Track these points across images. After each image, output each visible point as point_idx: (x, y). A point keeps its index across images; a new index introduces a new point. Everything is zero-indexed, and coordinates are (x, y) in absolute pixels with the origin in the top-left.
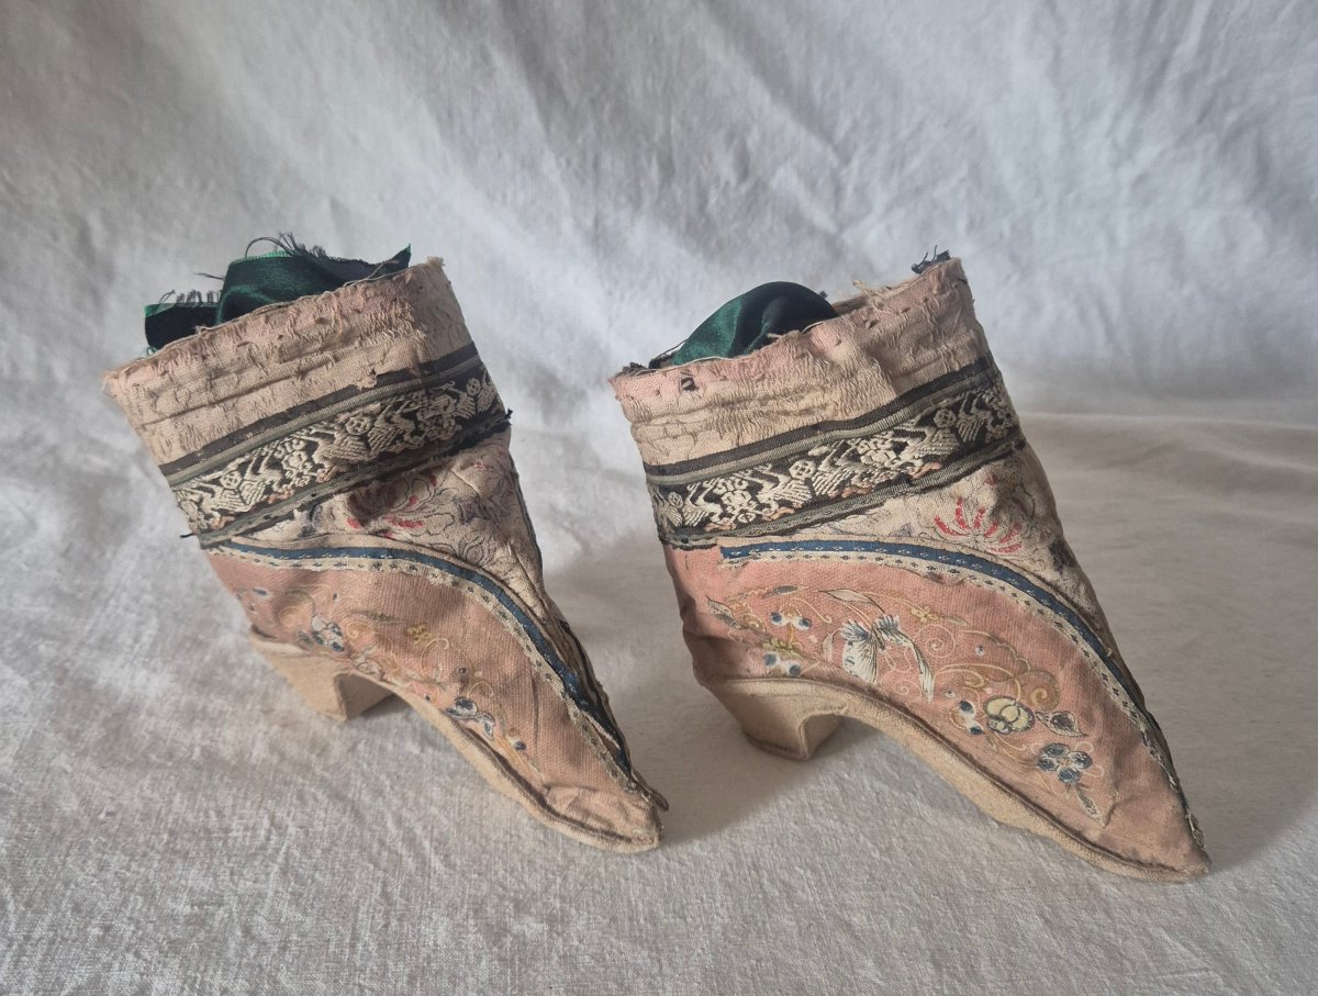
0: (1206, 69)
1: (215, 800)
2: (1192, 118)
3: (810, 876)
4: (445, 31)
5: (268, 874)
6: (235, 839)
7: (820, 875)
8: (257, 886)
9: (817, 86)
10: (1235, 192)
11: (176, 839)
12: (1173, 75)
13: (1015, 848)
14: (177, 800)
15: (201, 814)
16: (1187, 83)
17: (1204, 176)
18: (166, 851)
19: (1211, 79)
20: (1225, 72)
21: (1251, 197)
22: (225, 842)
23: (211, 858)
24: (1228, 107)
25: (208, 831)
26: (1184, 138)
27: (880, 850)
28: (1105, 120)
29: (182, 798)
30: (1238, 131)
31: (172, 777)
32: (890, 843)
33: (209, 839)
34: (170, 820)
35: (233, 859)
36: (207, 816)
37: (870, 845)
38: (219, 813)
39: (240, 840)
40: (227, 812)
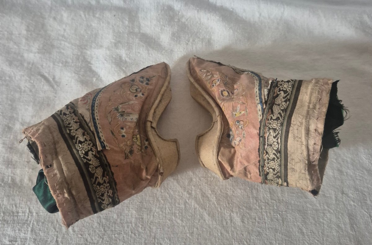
1: (15, 201)
3: (168, 242)
5: (28, 231)
6: (20, 216)
7: (171, 242)
8: (25, 235)
11: (5, 216)
13: (227, 235)
14: (5, 200)
15: (11, 206)
18: (2, 220)
22: (17, 217)
23: (14, 224)
25: (13, 213)
27: (190, 233)
29: (6, 199)
31: (3, 191)
32: (193, 230)
33: (13, 216)
34: (3, 208)
35: (19, 224)
36: (13, 207)
37: (188, 231)
38: (16, 206)
39: (21, 217)
40: (18, 206)
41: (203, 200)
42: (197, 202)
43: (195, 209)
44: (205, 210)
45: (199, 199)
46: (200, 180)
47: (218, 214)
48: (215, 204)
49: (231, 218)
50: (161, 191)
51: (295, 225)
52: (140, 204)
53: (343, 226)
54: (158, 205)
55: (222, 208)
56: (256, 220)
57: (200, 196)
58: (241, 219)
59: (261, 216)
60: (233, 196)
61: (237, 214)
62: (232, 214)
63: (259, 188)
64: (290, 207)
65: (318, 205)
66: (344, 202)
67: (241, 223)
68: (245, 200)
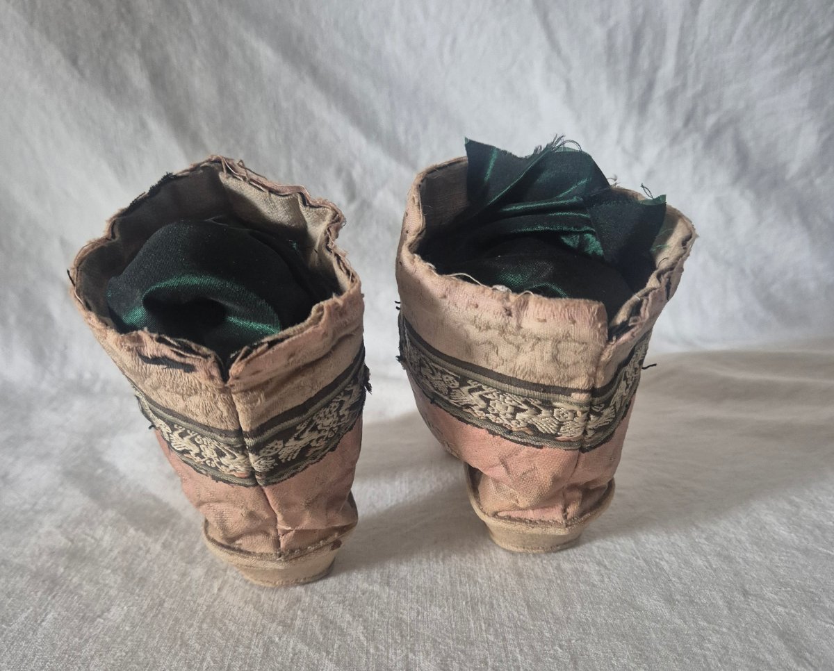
0: (684, 85)
2: (678, 123)
10: (723, 177)
12: (659, 92)
16: (671, 98)
17: (695, 168)
19: (690, 93)
20: (700, 87)
21: (736, 179)
24: (707, 112)
26: (675, 139)
28: (613, 132)
30: (718, 131)
41: (325, 635)
42: (304, 641)
43: (294, 655)
44: (328, 653)
45: (313, 633)
46: (325, 599)
47: (368, 659)
48: (359, 641)
49: (407, 664)
50: (200, 628)
51: (613, 665)
52: (125, 657)
53: (769, 657)
54: (182, 654)
55: (380, 646)
56: (486, 664)
57: (317, 628)
58: (438, 664)
59: (503, 655)
60: (418, 621)
61: (428, 654)
62: (411, 655)
63: (495, 602)
64: (593, 630)
65: (678, 621)
66: (756, 610)
68: (453, 626)
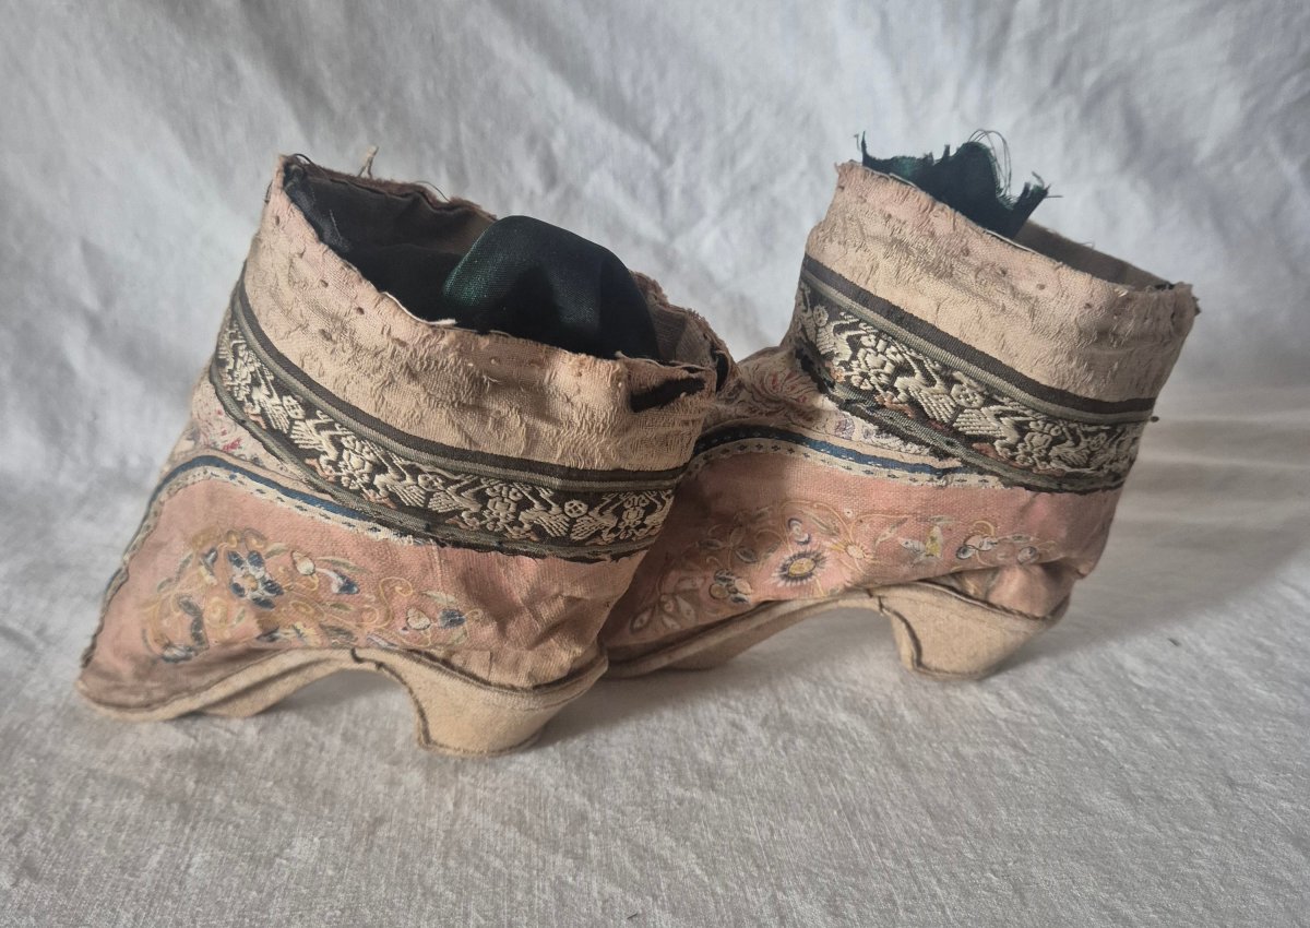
0: (1054, 25)
2: (1045, 81)
4: (179, 39)
9: (625, 78)
10: (1106, 161)
12: (1018, 34)
16: (1035, 43)
17: (1068, 146)
19: (1061, 36)
20: (1075, 28)
21: (1127, 163)
24: (1084, 66)
26: (1039, 104)
28: (948, 92)
30: (1100, 93)
41: (641, 870)
42: (612, 878)
43: (605, 902)
44: (655, 898)
45: (623, 868)
46: (623, 813)
47: (717, 902)
48: (697, 876)
49: (779, 909)
50: (445, 865)
51: (1075, 896)
52: (341, 917)
53: (1289, 876)
54: (429, 908)
55: (729, 883)
56: (894, 903)
57: (626, 859)
58: (824, 906)
59: (915, 889)
60: (775, 843)
61: (804, 891)
62: (780, 895)
63: (879, 809)
64: (1033, 847)
65: (1149, 828)
66: (1251, 807)
67: (829, 919)
68: (829, 848)
